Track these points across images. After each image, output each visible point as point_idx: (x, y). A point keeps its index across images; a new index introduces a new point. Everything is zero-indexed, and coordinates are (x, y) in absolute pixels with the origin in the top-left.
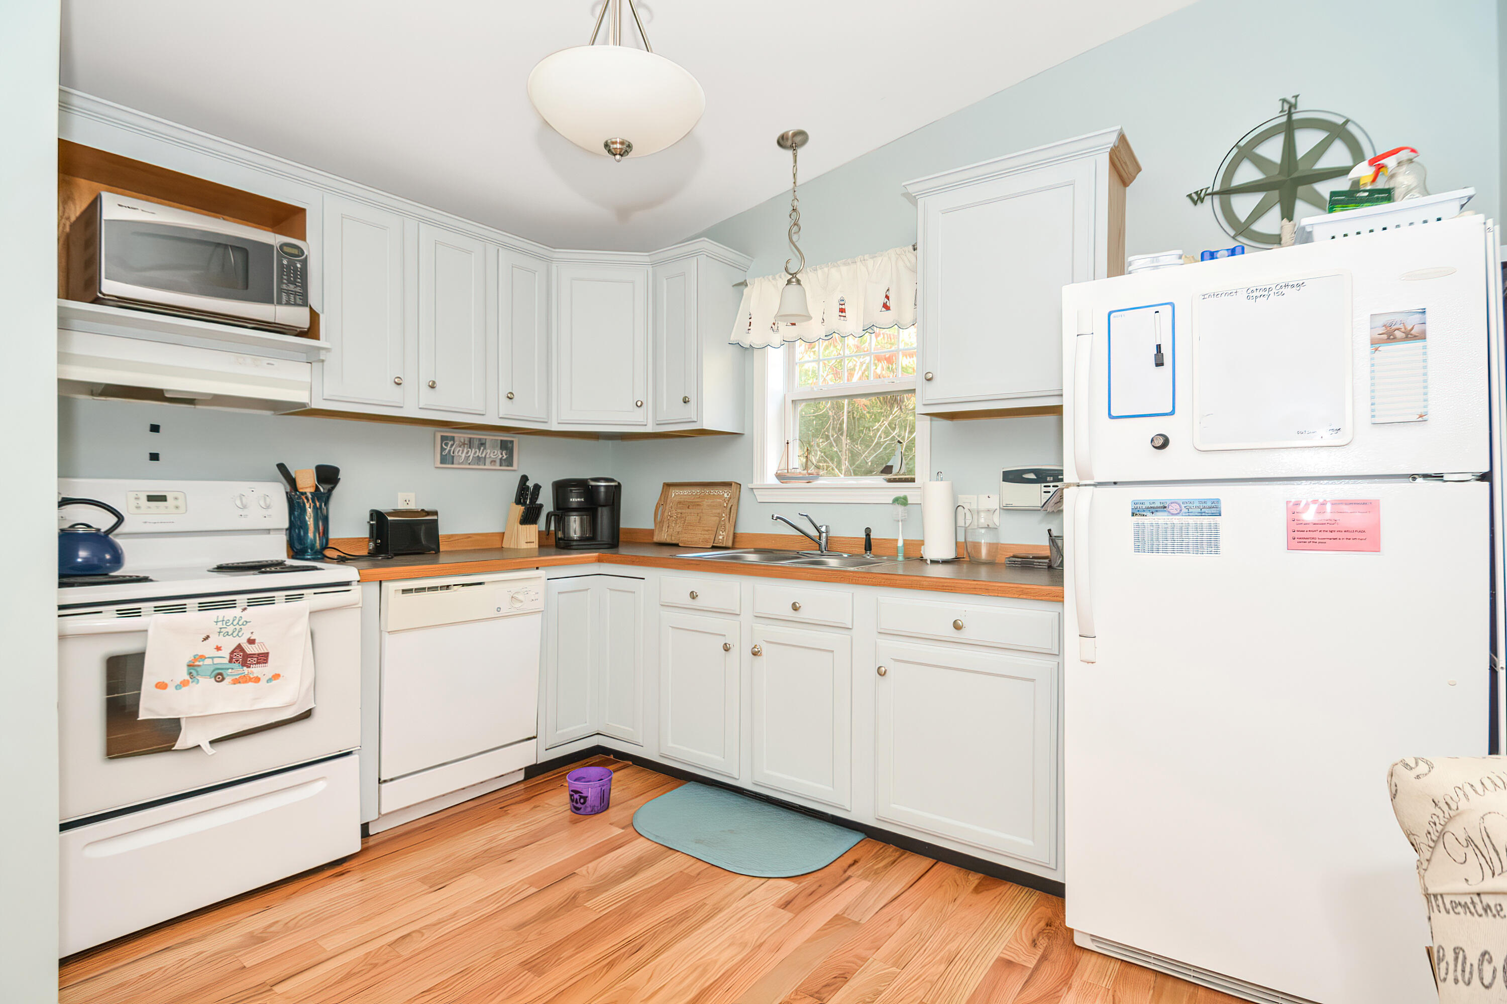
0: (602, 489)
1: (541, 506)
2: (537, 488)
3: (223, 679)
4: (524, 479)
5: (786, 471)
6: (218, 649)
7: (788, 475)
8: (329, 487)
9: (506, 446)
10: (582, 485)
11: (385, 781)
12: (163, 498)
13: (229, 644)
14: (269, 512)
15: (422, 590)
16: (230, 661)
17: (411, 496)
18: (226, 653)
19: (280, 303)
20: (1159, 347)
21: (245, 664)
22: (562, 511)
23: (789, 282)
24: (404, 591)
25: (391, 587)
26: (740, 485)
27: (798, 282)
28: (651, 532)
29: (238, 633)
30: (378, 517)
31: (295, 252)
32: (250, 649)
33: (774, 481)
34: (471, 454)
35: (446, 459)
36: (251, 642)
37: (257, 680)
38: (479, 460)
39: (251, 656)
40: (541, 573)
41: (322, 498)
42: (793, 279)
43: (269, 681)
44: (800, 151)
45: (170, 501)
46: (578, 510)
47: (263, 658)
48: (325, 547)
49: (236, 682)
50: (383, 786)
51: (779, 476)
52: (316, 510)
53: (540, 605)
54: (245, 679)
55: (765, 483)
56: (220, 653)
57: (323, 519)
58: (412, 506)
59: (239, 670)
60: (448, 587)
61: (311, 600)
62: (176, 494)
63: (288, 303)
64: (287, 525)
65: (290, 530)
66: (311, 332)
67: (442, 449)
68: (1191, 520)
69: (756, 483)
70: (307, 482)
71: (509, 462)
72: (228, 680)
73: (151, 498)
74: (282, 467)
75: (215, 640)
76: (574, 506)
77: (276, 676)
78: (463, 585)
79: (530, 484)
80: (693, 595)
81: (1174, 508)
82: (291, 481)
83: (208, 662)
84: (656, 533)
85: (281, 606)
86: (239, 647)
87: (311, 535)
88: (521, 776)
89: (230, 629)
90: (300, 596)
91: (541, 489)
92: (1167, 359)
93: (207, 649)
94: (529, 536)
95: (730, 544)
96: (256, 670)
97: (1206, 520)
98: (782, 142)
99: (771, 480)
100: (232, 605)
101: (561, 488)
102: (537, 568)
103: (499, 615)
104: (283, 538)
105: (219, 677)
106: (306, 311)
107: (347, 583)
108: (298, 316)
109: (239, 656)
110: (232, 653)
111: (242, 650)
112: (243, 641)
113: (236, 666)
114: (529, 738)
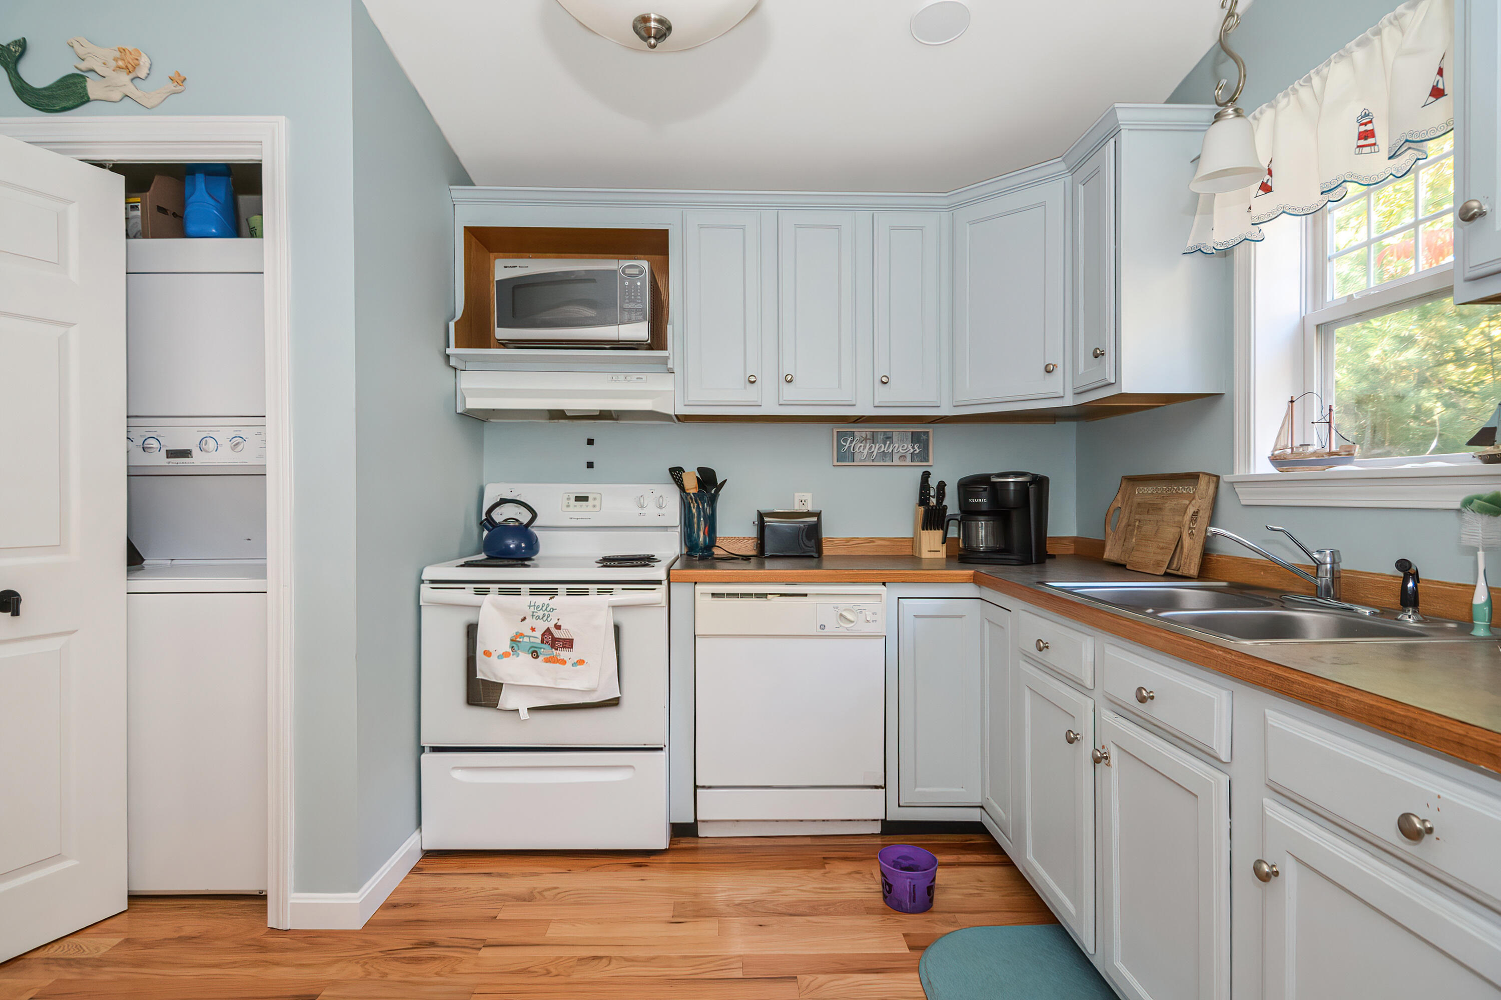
0: (1012, 487)
1: (945, 507)
2: (942, 486)
3: (538, 657)
4: (928, 476)
5: (1289, 451)
6: (533, 629)
7: (1292, 458)
10: (988, 481)
11: (701, 788)
12: (585, 499)
13: (541, 627)
14: (667, 511)
15: (749, 595)
16: (542, 642)
17: (808, 496)
18: (538, 634)
19: (625, 320)
21: (554, 646)
22: (968, 513)
23: (1218, 117)
24: (714, 595)
26: (1218, 477)
29: (547, 618)
30: (765, 517)
32: (557, 634)
33: (1270, 469)
36: (558, 627)
37: (563, 662)
39: (559, 640)
40: (889, 588)
41: (709, 500)
42: (1228, 111)
43: (574, 665)
45: (590, 501)
46: (984, 513)
47: (568, 644)
48: (711, 545)
49: (547, 661)
50: (701, 791)
51: (1276, 460)
52: (704, 515)
53: (878, 628)
54: (549, 660)
55: (1252, 473)
56: (534, 634)
57: (710, 524)
59: (546, 650)
60: (763, 595)
61: (621, 596)
62: (594, 496)
63: (629, 320)
64: (679, 524)
66: (658, 344)
69: (1239, 472)
70: (692, 484)
72: (541, 658)
73: (578, 499)
74: (672, 468)
75: (530, 622)
76: (982, 507)
77: (581, 662)
78: (782, 595)
79: (933, 483)
80: (1040, 646)
82: (681, 481)
83: (526, 639)
84: (1108, 548)
86: (548, 631)
87: (696, 533)
89: (541, 614)
90: (611, 590)
91: (946, 487)
93: (525, 628)
94: (933, 545)
95: (1194, 571)
96: (563, 654)
99: (1262, 467)
101: (968, 486)
102: (884, 584)
103: (822, 634)
105: (535, 654)
107: (658, 582)
108: (638, 331)
109: (548, 638)
110: (543, 635)
111: (551, 634)
112: (551, 625)
113: (547, 646)
114: (876, 787)
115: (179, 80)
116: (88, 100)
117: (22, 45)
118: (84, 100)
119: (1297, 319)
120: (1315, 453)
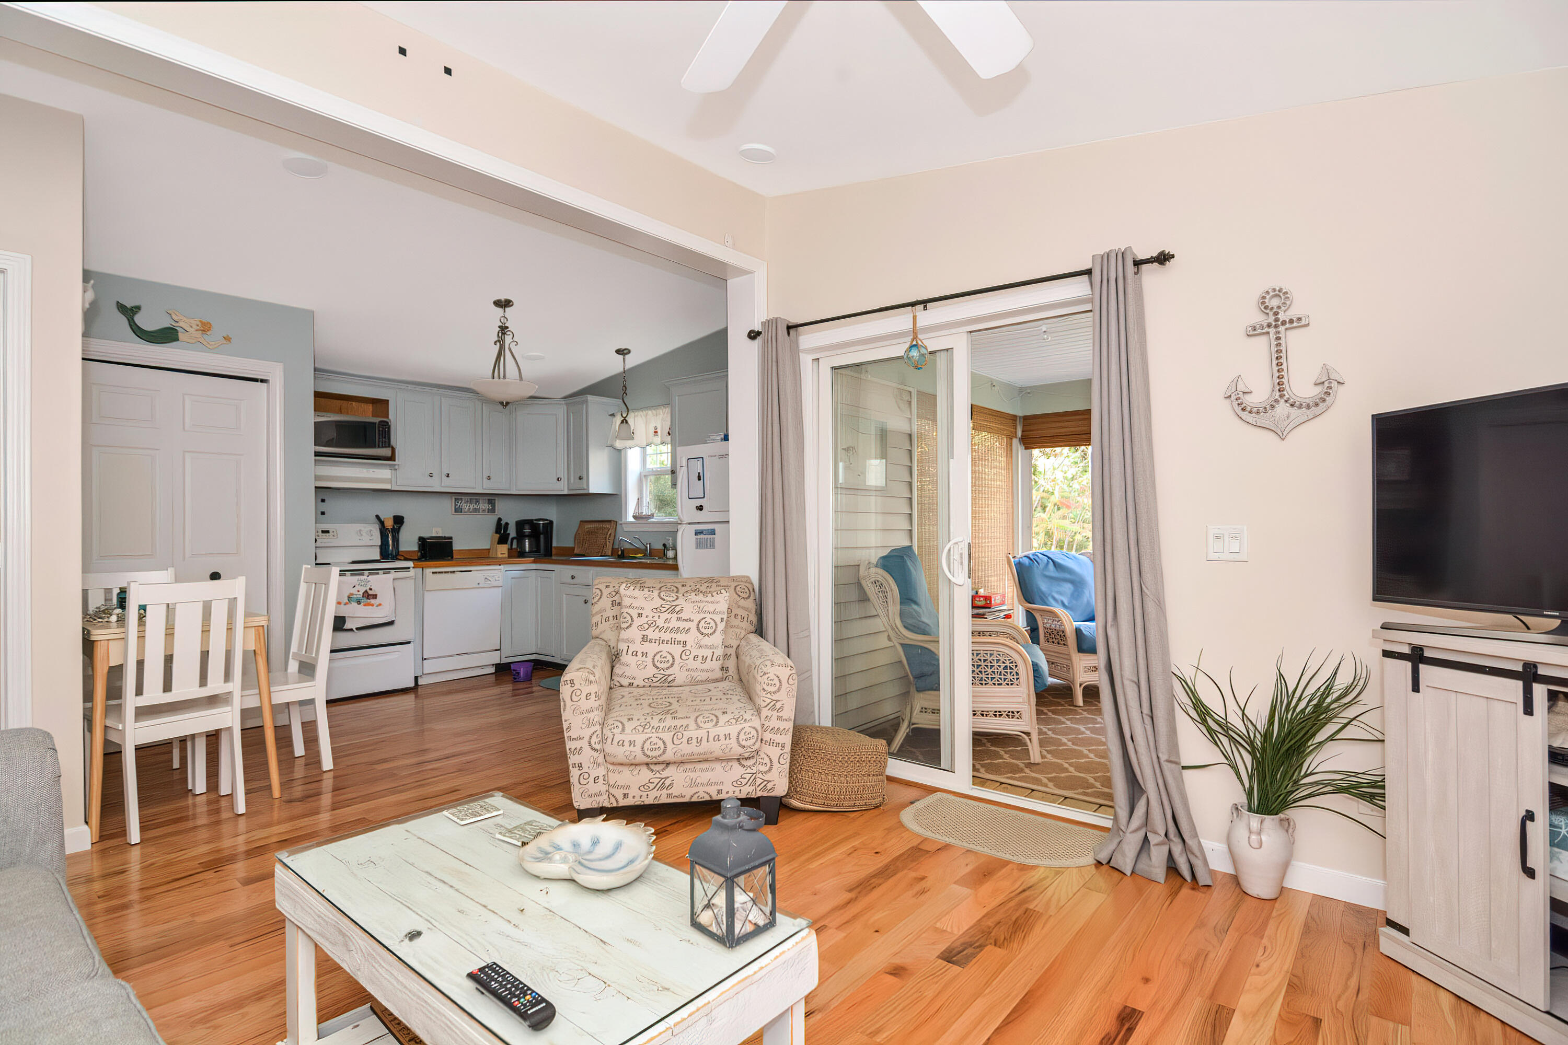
0: (541, 525)
1: (509, 534)
2: (507, 524)
3: (360, 604)
4: (500, 520)
5: (638, 514)
6: (358, 591)
7: (639, 516)
8: (399, 526)
9: (491, 502)
10: (530, 522)
11: (425, 659)
12: (328, 532)
13: (363, 590)
14: (372, 537)
15: (442, 572)
16: (363, 597)
17: (439, 530)
18: (361, 593)
19: (379, 447)
20: (699, 473)
21: (368, 598)
22: (520, 536)
23: (622, 422)
24: (433, 573)
25: (428, 571)
26: (616, 522)
27: (627, 422)
28: (573, 549)
29: (365, 585)
30: (422, 540)
31: (385, 424)
32: (370, 592)
33: (633, 520)
34: (471, 507)
35: (458, 510)
36: (371, 589)
37: (372, 605)
38: (476, 510)
39: (371, 595)
40: (502, 567)
41: (396, 531)
42: (625, 421)
43: (377, 606)
44: (627, 356)
45: (331, 533)
46: (529, 536)
47: (375, 596)
48: (398, 555)
49: (364, 605)
50: (425, 661)
51: (634, 517)
52: (393, 537)
53: (500, 583)
54: (369, 604)
55: (627, 521)
56: (359, 593)
57: (396, 541)
58: (440, 535)
59: (365, 600)
60: (454, 572)
61: (393, 574)
62: (333, 530)
63: (383, 447)
64: (380, 544)
65: (381, 547)
66: (392, 458)
67: (456, 505)
68: (709, 536)
69: (623, 520)
70: (389, 524)
71: (492, 510)
72: (362, 604)
73: (323, 532)
74: (377, 517)
75: (357, 588)
76: (527, 534)
77: (380, 605)
78: (461, 571)
79: (503, 522)
80: (573, 577)
81: (704, 532)
82: (382, 523)
83: (355, 596)
84: (576, 549)
85: (381, 576)
86: (366, 591)
87: (391, 548)
88: (492, 670)
89: (363, 584)
90: (389, 573)
91: (509, 526)
92: (702, 478)
93: (354, 591)
94: (503, 550)
95: (610, 554)
96: (372, 601)
97: (712, 536)
98: (619, 352)
99: (631, 519)
100: (363, 574)
101: (520, 524)
102: (500, 565)
103: (479, 587)
104: (378, 550)
105: (359, 602)
106: (390, 449)
107: (409, 568)
108: (386, 452)
109: (366, 595)
110: (363, 594)
111: (367, 592)
112: (368, 589)
113: (364, 598)
114: (496, 650)
115: (227, 339)
116: (178, 340)
117: (138, 308)
118: (176, 339)
119: (639, 472)
120: (644, 515)
